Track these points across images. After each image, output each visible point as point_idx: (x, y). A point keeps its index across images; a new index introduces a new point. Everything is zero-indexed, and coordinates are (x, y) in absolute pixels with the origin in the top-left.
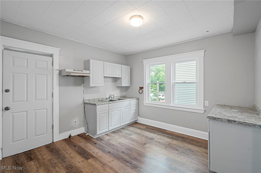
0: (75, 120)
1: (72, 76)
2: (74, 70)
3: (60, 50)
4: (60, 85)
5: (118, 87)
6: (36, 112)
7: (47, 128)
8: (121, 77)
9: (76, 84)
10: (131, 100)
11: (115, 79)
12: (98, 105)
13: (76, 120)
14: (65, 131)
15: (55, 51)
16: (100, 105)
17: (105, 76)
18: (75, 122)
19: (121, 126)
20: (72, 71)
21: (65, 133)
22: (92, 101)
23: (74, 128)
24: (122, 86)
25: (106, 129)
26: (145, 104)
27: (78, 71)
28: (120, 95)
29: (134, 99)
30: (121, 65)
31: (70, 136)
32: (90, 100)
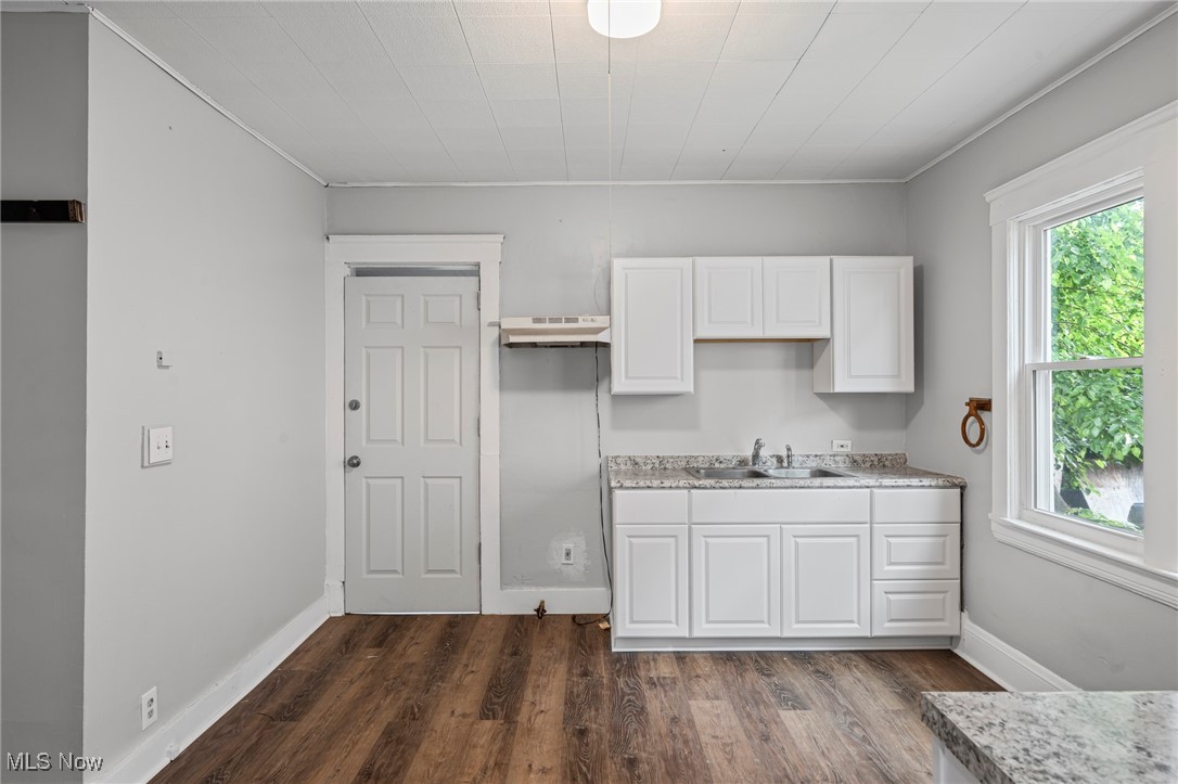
0: (565, 546)
1: (551, 347)
2: (537, 320)
3: (502, 240)
4: (503, 388)
5: (834, 399)
6: (426, 485)
7: (461, 552)
8: (825, 333)
9: (571, 382)
10: (880, 487)
11: (808, 351)
12: (621, 487)
13: (571, 546)
14: (524, 581)
15: (483, 250)
16: (633, 488)
17: (702, 334)
18: (568, 554)
19: (786, 635)
20: (527, 323)
21: (526, 590)
22: (649, 467)
23: (558, 579)
24: (836, 391)
25: (674, 626)
26: (999, 533)
27: (552, 320)
28: (848, 450)
29: (926, 482)
30: (826, 260)
31: (541, 610)
32: (638, 460)
